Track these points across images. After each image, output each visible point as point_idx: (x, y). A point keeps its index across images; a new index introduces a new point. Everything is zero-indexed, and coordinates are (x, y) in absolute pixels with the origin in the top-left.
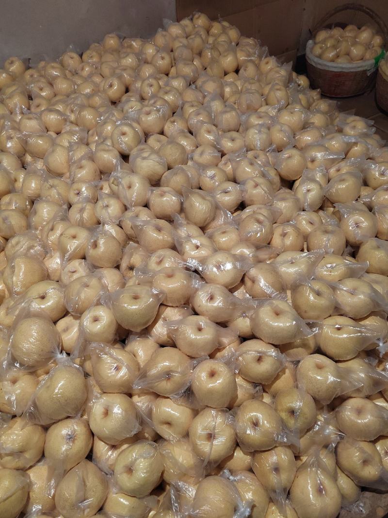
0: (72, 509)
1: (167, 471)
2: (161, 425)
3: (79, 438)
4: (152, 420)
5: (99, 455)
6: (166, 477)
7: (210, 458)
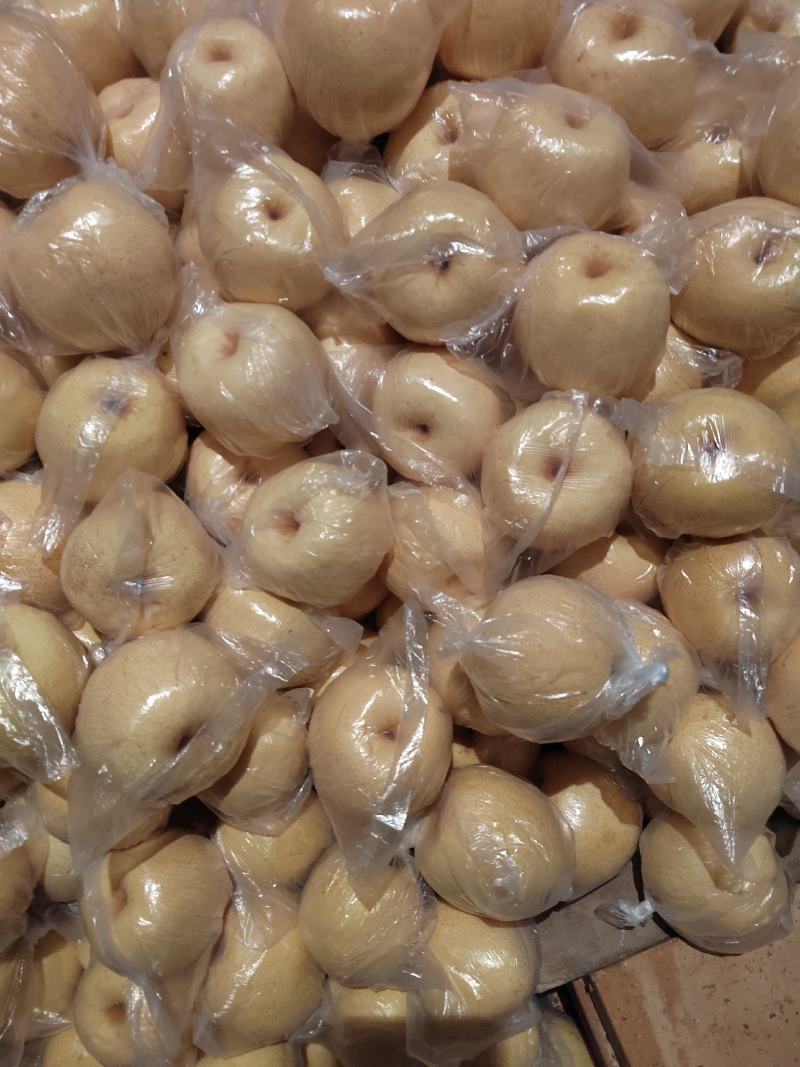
0: (105, 593)
1: (402, 560)
2: (398, 430)
3: (141, 410)
4: (370, 408)
5: (202, 487)
6: (396, 576)
7: (546, 527)
